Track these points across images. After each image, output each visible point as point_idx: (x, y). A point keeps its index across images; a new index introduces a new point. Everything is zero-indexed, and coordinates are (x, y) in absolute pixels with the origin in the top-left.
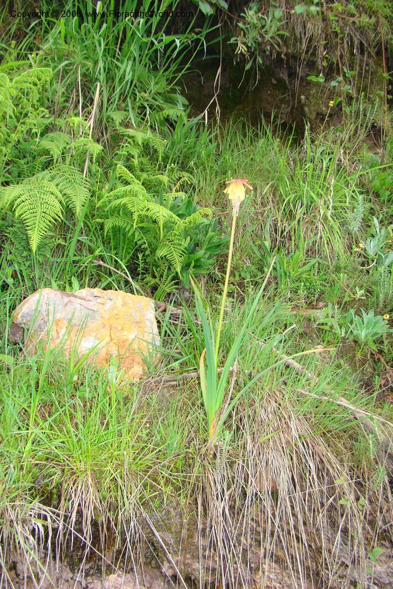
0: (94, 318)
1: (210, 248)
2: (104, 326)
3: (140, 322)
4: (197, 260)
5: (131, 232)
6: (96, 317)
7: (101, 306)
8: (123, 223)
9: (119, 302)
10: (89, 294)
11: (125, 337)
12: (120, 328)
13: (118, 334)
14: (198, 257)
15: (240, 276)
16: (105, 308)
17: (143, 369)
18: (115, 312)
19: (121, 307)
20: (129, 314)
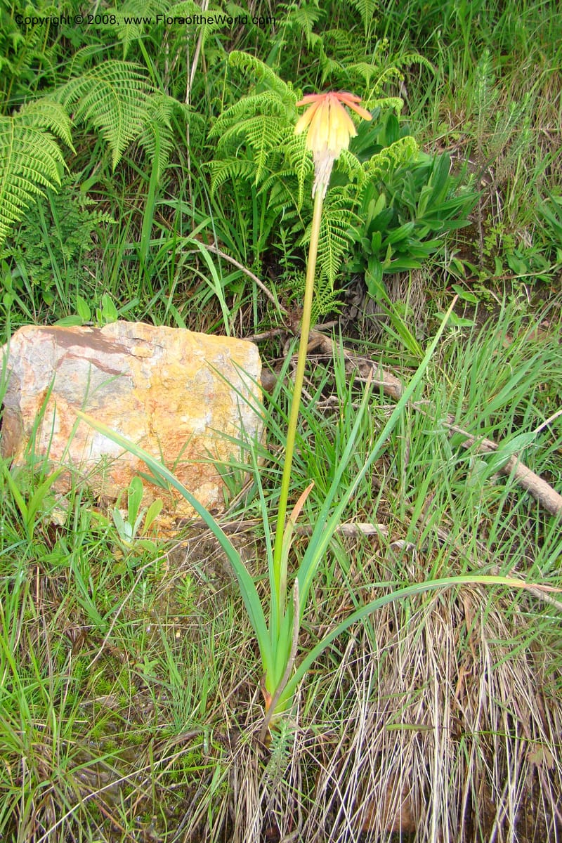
0: (118, 389)
1: (434, 215)
2: (138, 405)
3: (217, 396)
4: (402, 242)
5: (264, 188)
6: (122, 387)
7: (136, 362)
8: (248, 170)
9: (175, 353)
10: (124, 332)
11: (184, 427)
12: (174, 407)
13: (168, 421)
14: (401, 236)
15: (506, 266)
16: (145, 366)
17: (221, 491)
18: (166, 375)
19: (178, 364)
20: (193, 379)
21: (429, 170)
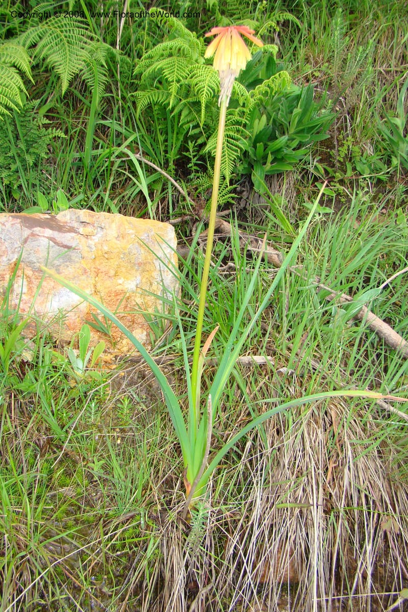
0: (70, 260)
1: (302, 131)
2: (85, 272)
3: (145, 264)
4: (279, 151)
5: (176, 111)
6: (73, 258)
7: (83, 240)
8: (164, 97)
9: (112, 232)
10: (74, 218)
11: (120, 287)
12: (112, 273)
13: (108, 283)
14: (278, 147)
15: (354, 169)
16: (90, 242)
17: (148, 335)
18: (106, 248)
19: (114, 240)
20: (126, 251)
21: (298, 97)
